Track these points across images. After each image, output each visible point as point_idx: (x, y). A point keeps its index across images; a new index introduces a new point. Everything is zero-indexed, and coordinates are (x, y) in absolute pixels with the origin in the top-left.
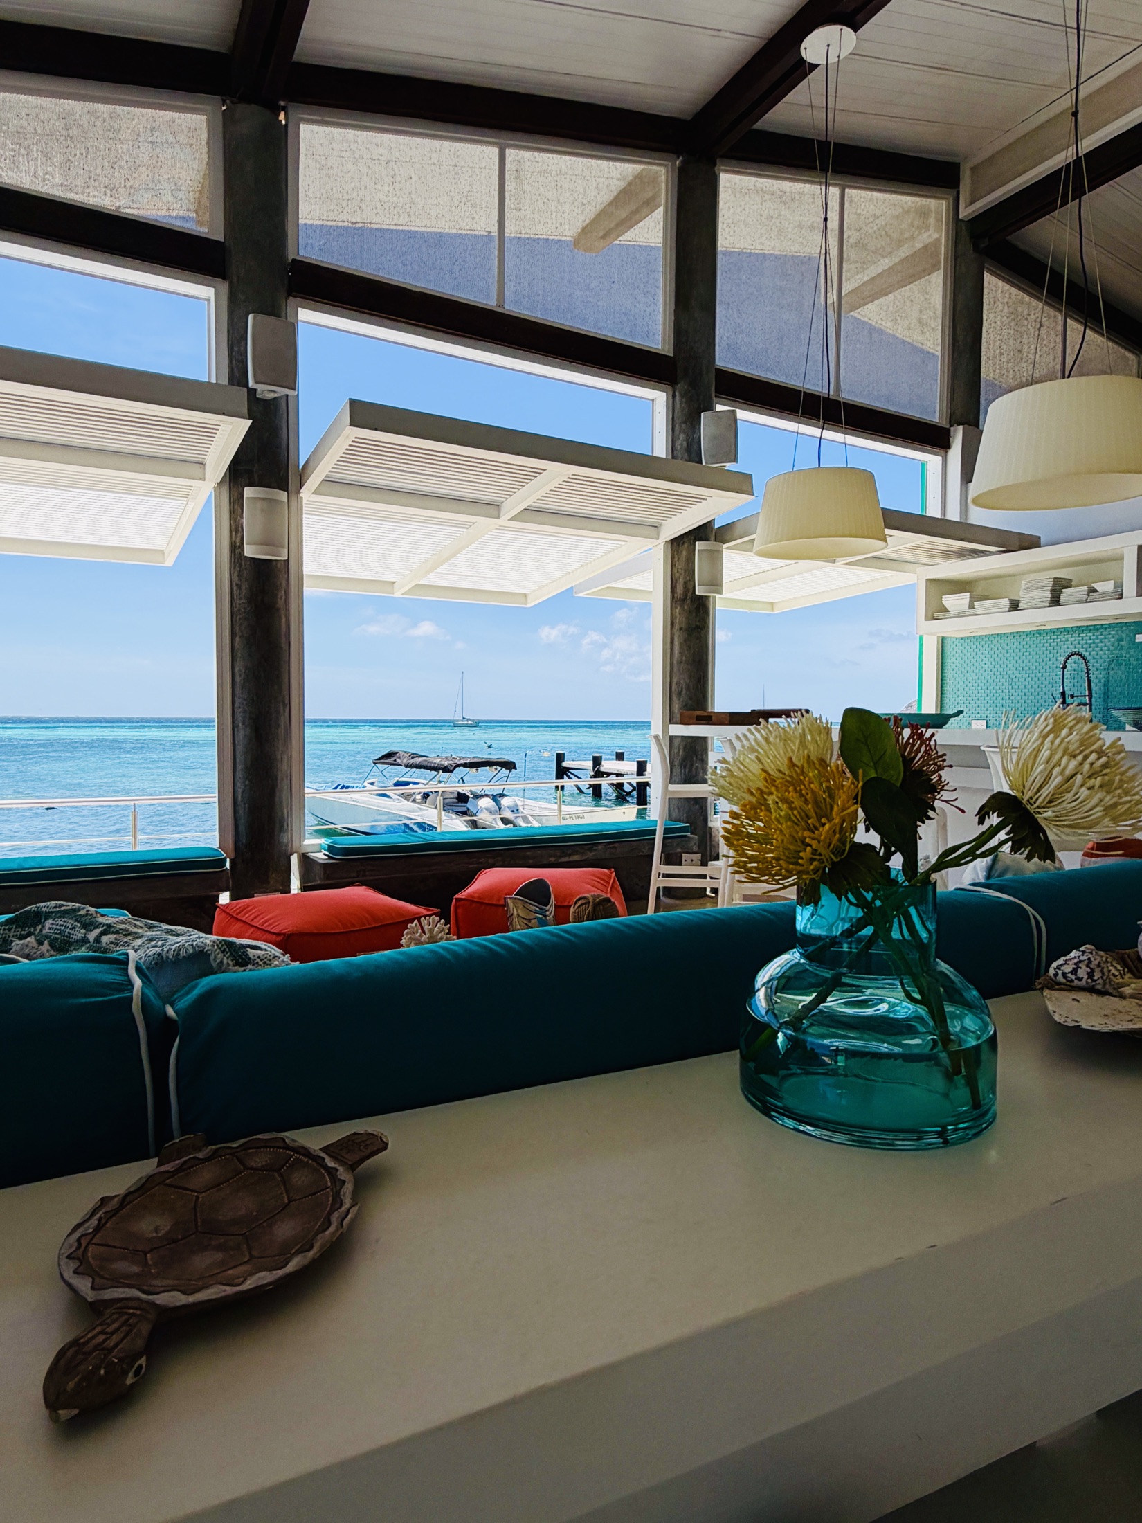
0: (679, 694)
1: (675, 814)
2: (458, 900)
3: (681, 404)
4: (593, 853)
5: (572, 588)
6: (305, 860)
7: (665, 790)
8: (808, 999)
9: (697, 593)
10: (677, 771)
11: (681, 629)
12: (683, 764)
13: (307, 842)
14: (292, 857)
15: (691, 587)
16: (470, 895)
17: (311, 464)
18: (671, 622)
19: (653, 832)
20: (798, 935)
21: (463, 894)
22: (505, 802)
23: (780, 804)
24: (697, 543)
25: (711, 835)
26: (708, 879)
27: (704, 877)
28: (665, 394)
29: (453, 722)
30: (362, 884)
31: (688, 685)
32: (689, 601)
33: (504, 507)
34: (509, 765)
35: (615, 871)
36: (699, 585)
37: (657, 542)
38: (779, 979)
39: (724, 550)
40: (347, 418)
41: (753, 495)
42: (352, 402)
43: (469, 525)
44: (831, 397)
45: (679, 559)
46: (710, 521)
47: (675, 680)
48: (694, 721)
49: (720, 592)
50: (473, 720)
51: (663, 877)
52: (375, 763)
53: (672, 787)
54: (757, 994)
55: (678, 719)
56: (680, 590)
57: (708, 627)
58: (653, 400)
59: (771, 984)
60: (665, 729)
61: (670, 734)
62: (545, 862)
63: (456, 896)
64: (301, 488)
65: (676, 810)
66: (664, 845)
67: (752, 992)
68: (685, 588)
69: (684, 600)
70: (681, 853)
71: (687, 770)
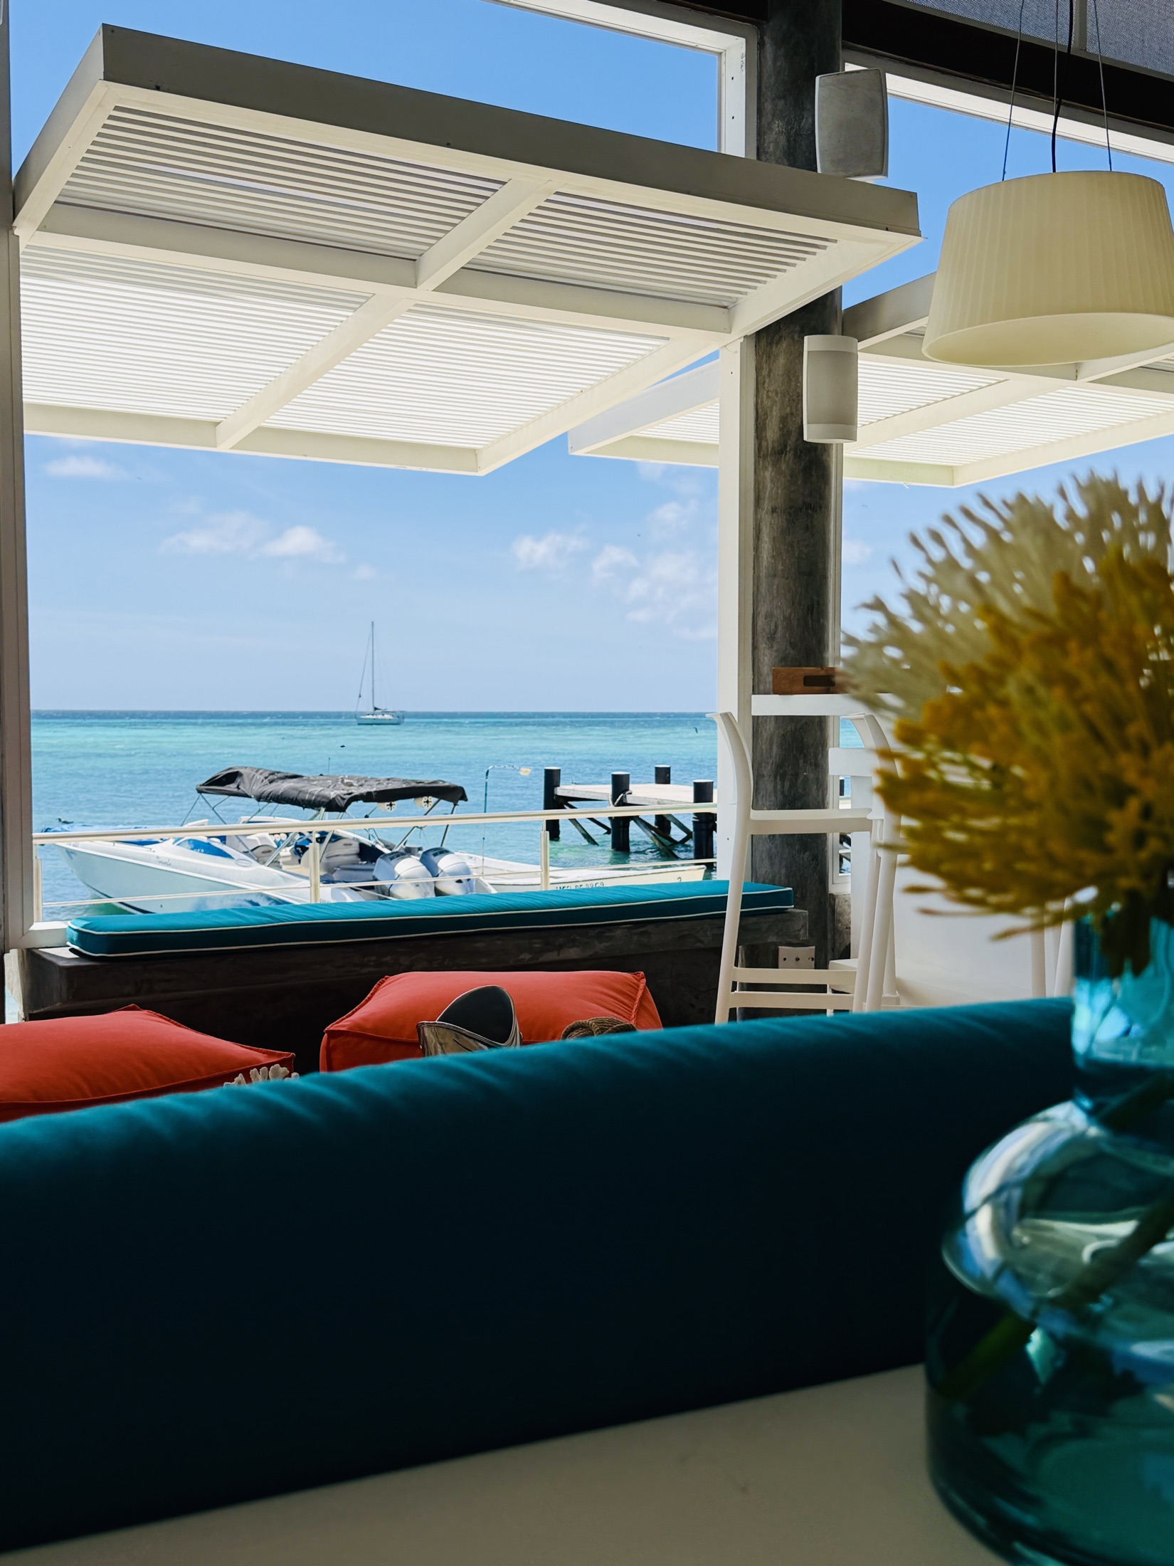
0: (772, 638)
1: (765, 868)
2: (333, 1034)
3: (775, 60)
4: (605, 944)
5: (563, 438)
6: (35, 963)
7: (745, 820)
8: (1124, 1229)
9: (805, 439)
10: (768, 785)
11: (774, 510)
12: (780, 771)
13: (36, 927)
14: (6, 956)
15: (793, 428)
16: (357, 1025)
17: (33, 166)
18: (756, 498)
19: (721, 903)
20: (1080, 1063)
21: (344, 1024)
22: (444, 863)
23: (1041, 691)
24: (806, 338)
25: (833, 911)
26: (829, 993)
27: (821, 989)
28: (743, 40)
29: (354, 715)
30: (143, 1006)
31: (787, 619)
32: (790, 455)
33: (427, 262)
34: (454, 794)
35: (646, 976)
36: (808, 423)
37: (727, 338)
38: (1026, 1184)
39: (859, 353)
40: (98, 65)
41: (920, 236)
42: (110, 32)
43: (356, 303)
44: (1071, 53)
45: (770, 371)
46: (832, 293)
47: (763, 609)
48: (801, 686)
49: (851, 436)
50: (392, 713)
51: (742, 989)
52: (200, 792)
53: (757, 815)
54: (969, 1225)
55: (769, 686)
56: (772, 433)
57: (827, 507)
58: (721, 53)
59: (1004, 1197)
60: (744, 704)
61: (754, 713)
62: (511, 962)
63: (331, 1027)
64: (14, 217)
65: (767, 862)
66: (743, 930)
67: (956, 1217)
68: (781, 429)
69: (780, 452)
70: (776, 945)
71: (787, 784)
